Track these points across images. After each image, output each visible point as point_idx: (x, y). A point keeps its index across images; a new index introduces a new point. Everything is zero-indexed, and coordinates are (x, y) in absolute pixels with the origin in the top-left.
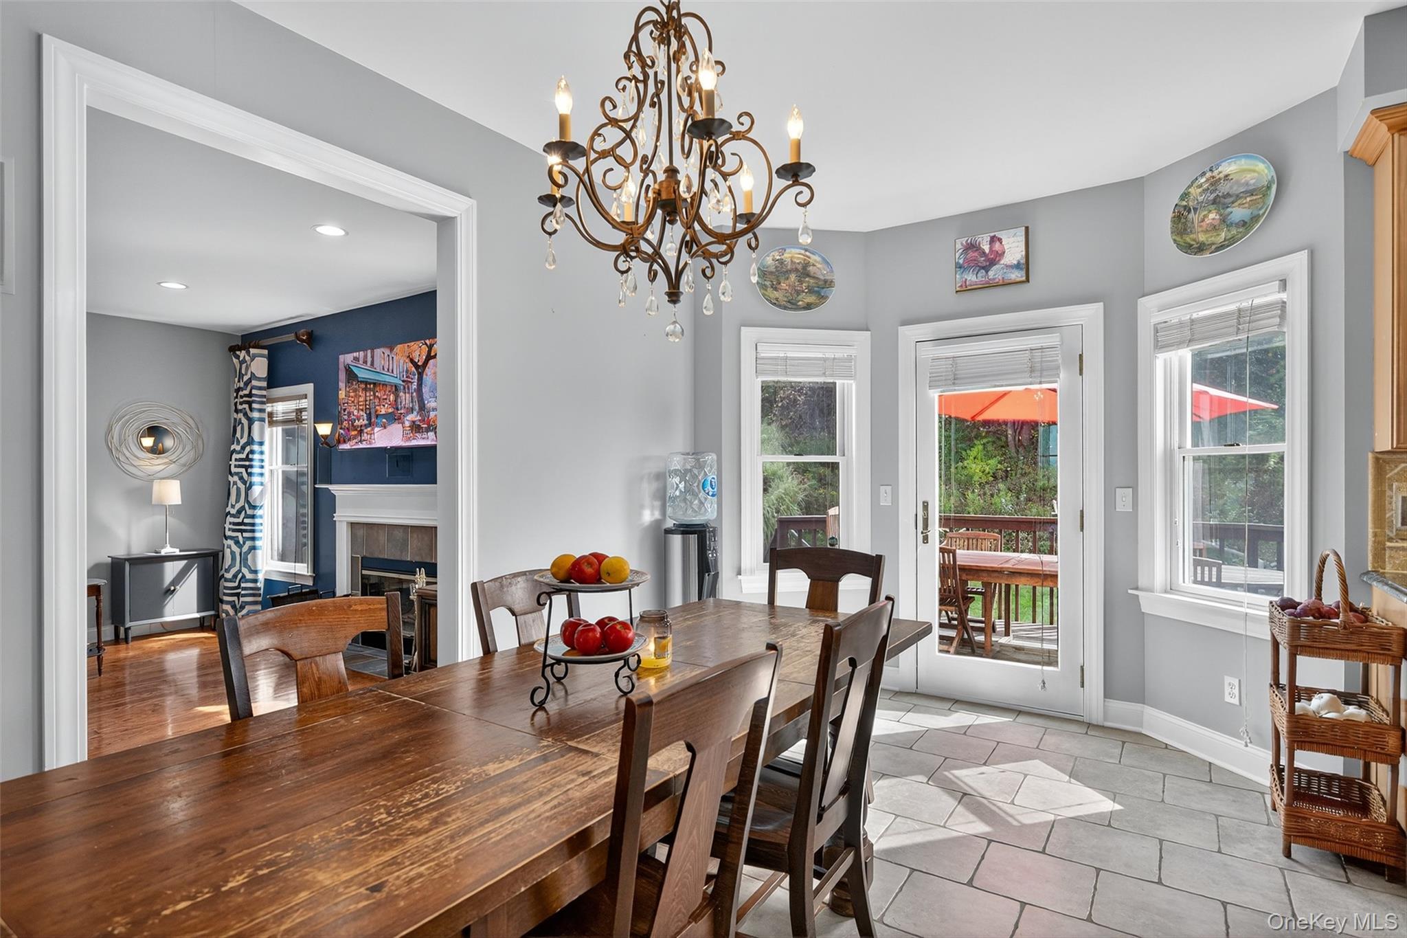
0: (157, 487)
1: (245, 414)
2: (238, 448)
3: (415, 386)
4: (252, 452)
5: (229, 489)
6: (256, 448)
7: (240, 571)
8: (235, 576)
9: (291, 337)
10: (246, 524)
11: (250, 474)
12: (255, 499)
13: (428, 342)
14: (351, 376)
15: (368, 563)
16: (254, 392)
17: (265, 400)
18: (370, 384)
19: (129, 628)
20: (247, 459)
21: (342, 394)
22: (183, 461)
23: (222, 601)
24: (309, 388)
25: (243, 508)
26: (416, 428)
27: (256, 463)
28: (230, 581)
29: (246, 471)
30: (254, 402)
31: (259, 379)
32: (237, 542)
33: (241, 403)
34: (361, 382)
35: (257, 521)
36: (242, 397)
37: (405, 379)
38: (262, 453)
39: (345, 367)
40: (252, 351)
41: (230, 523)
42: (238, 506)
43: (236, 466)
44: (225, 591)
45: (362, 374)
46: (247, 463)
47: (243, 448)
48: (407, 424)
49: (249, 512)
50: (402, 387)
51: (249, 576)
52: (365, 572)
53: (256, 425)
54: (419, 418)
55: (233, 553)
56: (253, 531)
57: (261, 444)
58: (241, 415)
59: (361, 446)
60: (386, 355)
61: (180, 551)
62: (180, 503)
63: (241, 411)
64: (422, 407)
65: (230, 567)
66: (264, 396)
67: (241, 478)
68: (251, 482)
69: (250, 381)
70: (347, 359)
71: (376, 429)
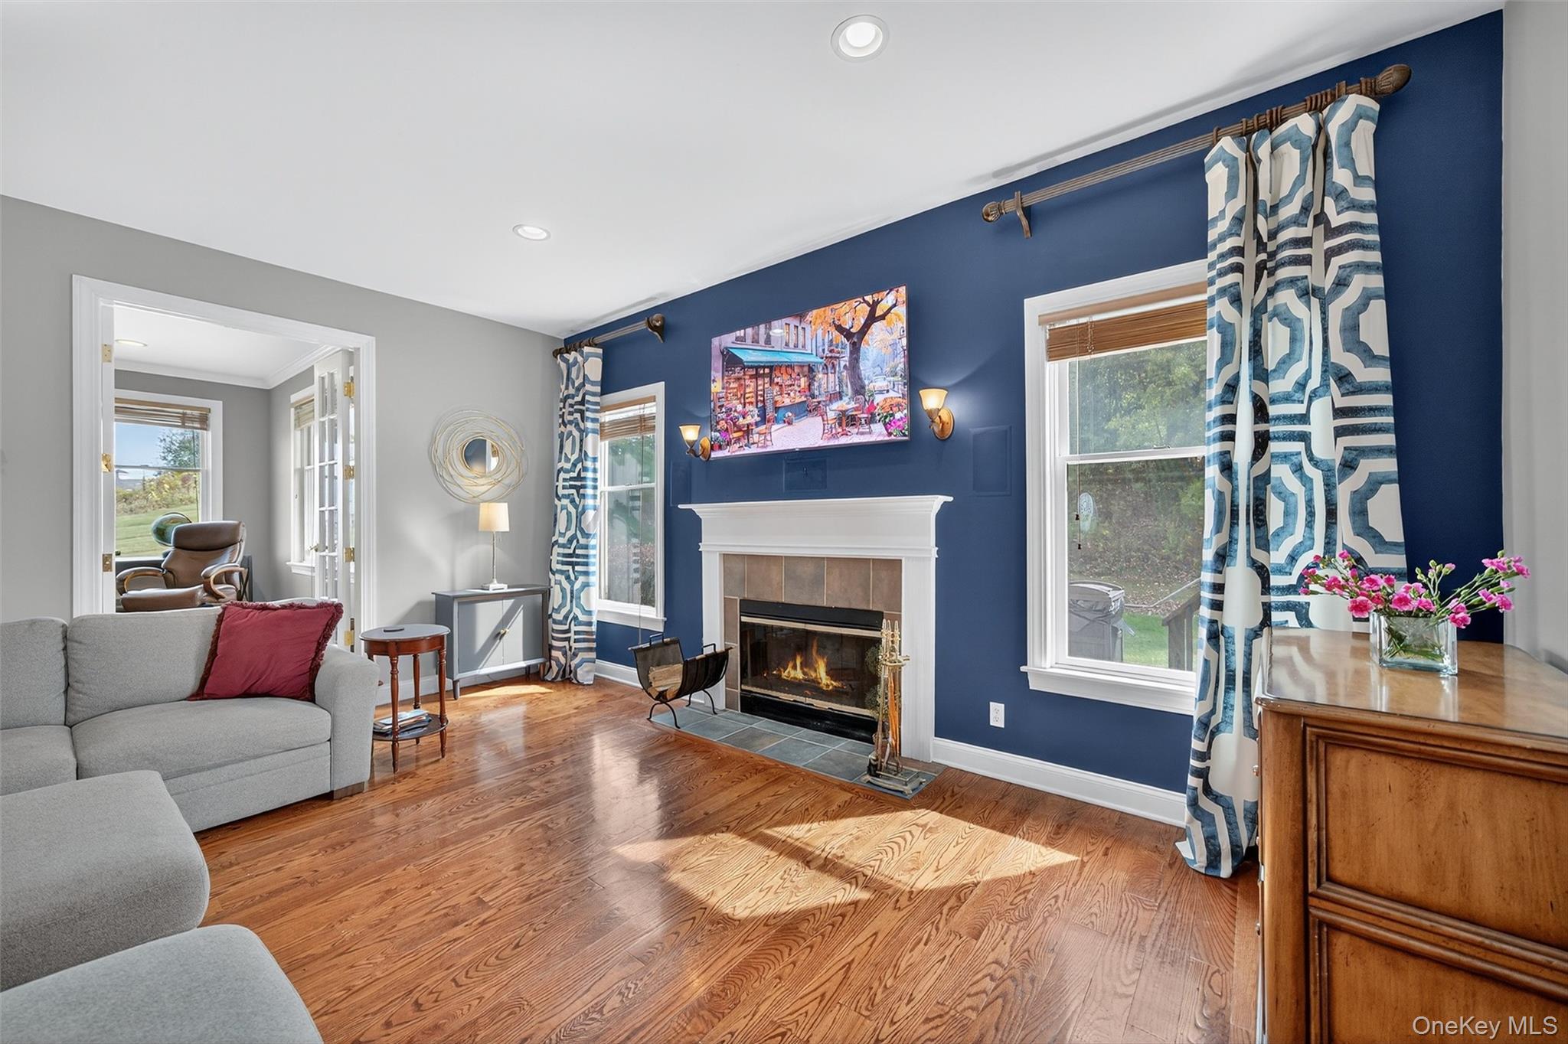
0: (485, 510)
1: (577, 425)
2: (568, 466)
3: (845, 361)
4: (585, 469)
5: (556, 515)
6: (589, 464)
7: (570, 611)
8: (566, 617)
9: (642, 326)
10: (578, 556)
11: (584, 496)
12: (588, 526)
13: (867, 298)
14: (731, 361)
15: (748, 607)
16: (588, 397)
17: (599, 408)
18: (764, 367)
19: (458, 681)
20: (579, 478)
21: (716, 387)
22: (507, 481)
23: (551, 647)
24: (658, 389)
25: (574, 537)
26: (848, 420)
27: (590, 483)
28: (560, 623)
29: (578, 492)
30: (588, 410)
31: (593, 383)
32: (568, 578)
33: (571, 413)
34: (749, 367)
35: (592, 552)
36: (571, 406)
37: (827, 354)
38: (595, 471)
39: (722, 353)
40: (586, 349)
41: (559, 555)
42: (569, 534)
43: (564, 487)
44: (554, 635)
45: (747, 357)
46: (579, 483)
47: (574, 465)
48: (831, 415)
49: (582, 541)
50: (821, 368)
51: (582, 618)
52: (744, 619)
53: (590, 439)
54: (853, 405)
55: (563, 590)
56: (586, 564)
57: (595, 459)
58: (571, 428)
59: (747, 451)
60: (792, 327)
61: (509, 587)
62: (508, 530)
63: (571, 422)
64: (859, 389)
65: (561, 606)
66: (597, 404)
67: (573, 501)
68: (584, 506)
69: (583, 385)
70: (727, 340)
71: (775, 427)
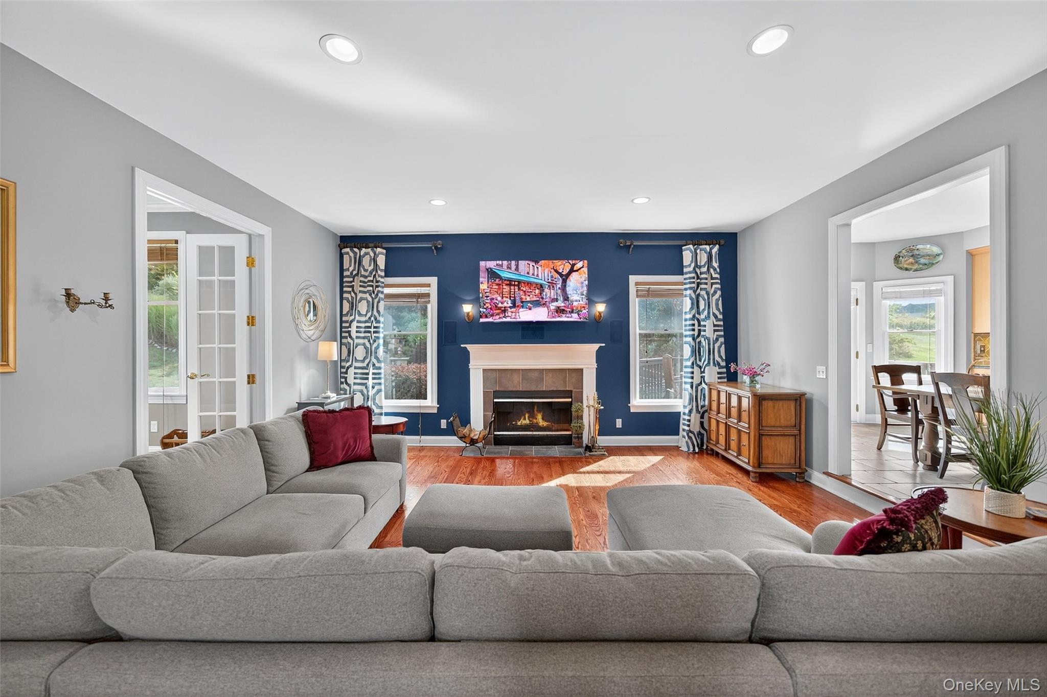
0: (323, 346)
1: (371, 295)
2: (363, 319)
3: (559, 285)
10: (374, 374)
12: (381, 356)
13: (570, 261)
14: (493, 275)
15: (498, 394)
16: (379, 278)
18: (514, 281)
20: (372, 326)
21: (483, 286)
22: (321, 328)
24: (432, 280)
25: (371, 362)
26: (560, 311)
29: (372, 335)
31: (381, 270)
32: (366, 387)
33: (363, 287)
34: (505, 280)
36: (363, 282)
37: (550, 281)
38: (382, 323)
39: (487, 270)
40: (378, 249)
42: (367, 361)
43: (358, 332)
45: (504, 274)
46: (372, 330)
47: (370, 319)
48: (552, 308)
49: (377, 365)
50: (547, 287)
52: (495, 400)
54: (563, 305)
55: (364, 395)
56: (380, 378)
57: (382, 316)
58: (365, 296)
59: (504, 320)
60: (531, 266)
62: (336, 359)
64: (566, 299)
66: (383, 283)
67: (369, 341)
68: (378, 344)
69: (375, 271)
70: (489, 264)
71: (521, 310)
